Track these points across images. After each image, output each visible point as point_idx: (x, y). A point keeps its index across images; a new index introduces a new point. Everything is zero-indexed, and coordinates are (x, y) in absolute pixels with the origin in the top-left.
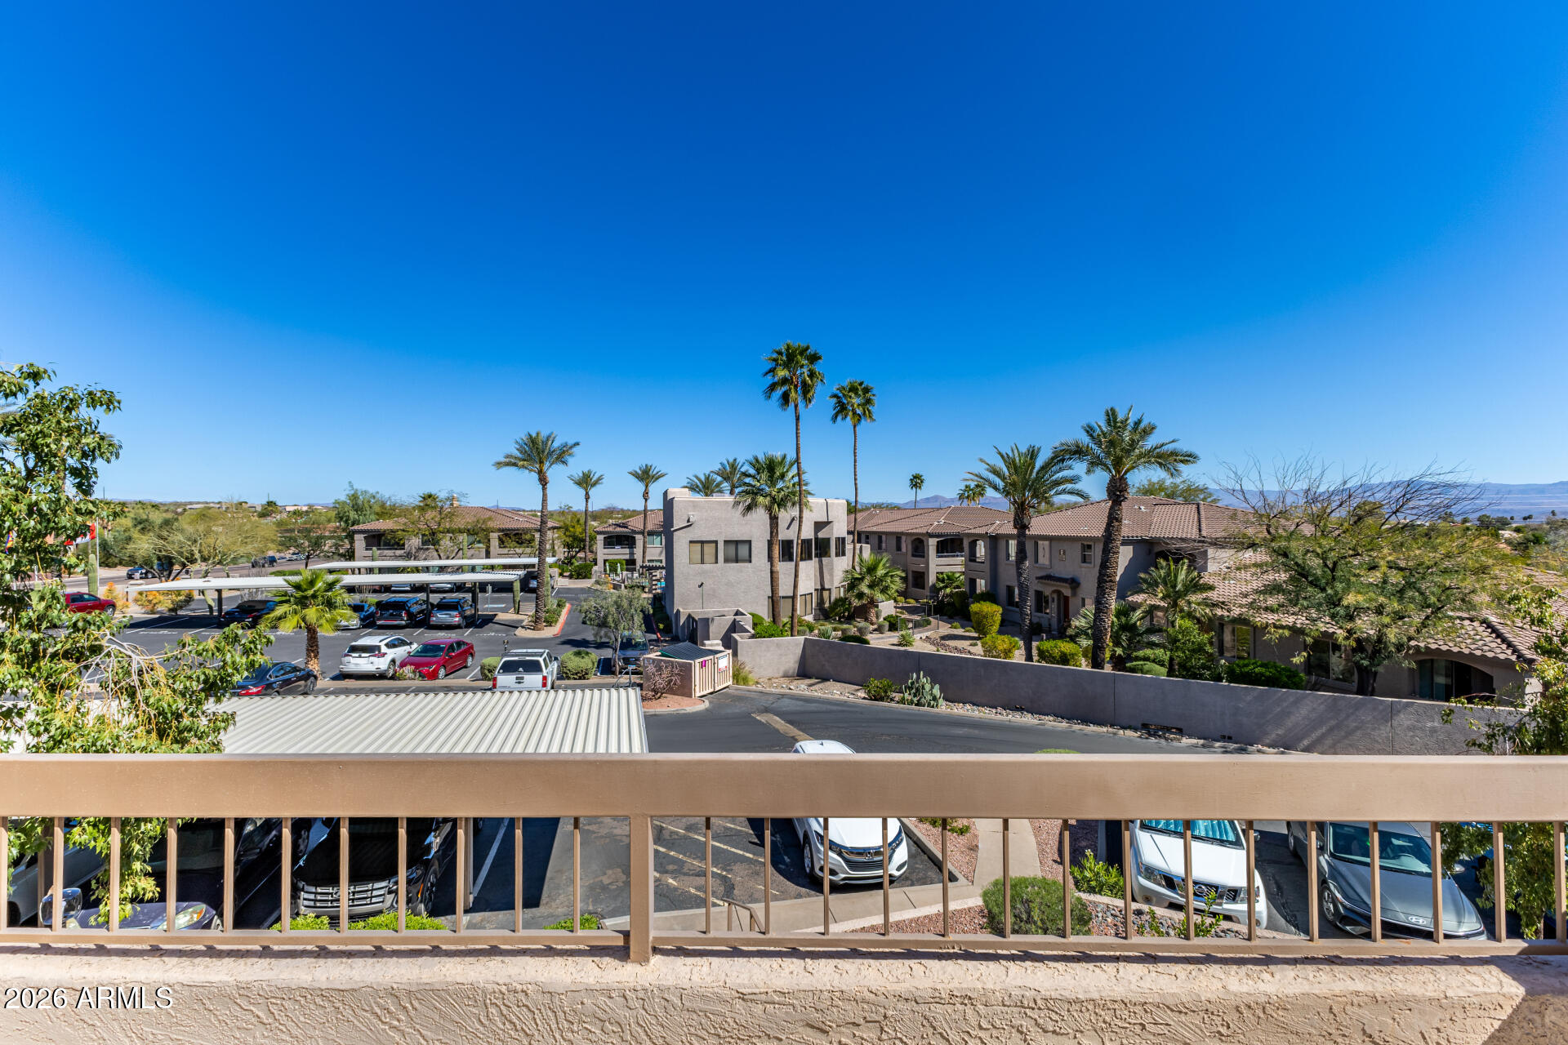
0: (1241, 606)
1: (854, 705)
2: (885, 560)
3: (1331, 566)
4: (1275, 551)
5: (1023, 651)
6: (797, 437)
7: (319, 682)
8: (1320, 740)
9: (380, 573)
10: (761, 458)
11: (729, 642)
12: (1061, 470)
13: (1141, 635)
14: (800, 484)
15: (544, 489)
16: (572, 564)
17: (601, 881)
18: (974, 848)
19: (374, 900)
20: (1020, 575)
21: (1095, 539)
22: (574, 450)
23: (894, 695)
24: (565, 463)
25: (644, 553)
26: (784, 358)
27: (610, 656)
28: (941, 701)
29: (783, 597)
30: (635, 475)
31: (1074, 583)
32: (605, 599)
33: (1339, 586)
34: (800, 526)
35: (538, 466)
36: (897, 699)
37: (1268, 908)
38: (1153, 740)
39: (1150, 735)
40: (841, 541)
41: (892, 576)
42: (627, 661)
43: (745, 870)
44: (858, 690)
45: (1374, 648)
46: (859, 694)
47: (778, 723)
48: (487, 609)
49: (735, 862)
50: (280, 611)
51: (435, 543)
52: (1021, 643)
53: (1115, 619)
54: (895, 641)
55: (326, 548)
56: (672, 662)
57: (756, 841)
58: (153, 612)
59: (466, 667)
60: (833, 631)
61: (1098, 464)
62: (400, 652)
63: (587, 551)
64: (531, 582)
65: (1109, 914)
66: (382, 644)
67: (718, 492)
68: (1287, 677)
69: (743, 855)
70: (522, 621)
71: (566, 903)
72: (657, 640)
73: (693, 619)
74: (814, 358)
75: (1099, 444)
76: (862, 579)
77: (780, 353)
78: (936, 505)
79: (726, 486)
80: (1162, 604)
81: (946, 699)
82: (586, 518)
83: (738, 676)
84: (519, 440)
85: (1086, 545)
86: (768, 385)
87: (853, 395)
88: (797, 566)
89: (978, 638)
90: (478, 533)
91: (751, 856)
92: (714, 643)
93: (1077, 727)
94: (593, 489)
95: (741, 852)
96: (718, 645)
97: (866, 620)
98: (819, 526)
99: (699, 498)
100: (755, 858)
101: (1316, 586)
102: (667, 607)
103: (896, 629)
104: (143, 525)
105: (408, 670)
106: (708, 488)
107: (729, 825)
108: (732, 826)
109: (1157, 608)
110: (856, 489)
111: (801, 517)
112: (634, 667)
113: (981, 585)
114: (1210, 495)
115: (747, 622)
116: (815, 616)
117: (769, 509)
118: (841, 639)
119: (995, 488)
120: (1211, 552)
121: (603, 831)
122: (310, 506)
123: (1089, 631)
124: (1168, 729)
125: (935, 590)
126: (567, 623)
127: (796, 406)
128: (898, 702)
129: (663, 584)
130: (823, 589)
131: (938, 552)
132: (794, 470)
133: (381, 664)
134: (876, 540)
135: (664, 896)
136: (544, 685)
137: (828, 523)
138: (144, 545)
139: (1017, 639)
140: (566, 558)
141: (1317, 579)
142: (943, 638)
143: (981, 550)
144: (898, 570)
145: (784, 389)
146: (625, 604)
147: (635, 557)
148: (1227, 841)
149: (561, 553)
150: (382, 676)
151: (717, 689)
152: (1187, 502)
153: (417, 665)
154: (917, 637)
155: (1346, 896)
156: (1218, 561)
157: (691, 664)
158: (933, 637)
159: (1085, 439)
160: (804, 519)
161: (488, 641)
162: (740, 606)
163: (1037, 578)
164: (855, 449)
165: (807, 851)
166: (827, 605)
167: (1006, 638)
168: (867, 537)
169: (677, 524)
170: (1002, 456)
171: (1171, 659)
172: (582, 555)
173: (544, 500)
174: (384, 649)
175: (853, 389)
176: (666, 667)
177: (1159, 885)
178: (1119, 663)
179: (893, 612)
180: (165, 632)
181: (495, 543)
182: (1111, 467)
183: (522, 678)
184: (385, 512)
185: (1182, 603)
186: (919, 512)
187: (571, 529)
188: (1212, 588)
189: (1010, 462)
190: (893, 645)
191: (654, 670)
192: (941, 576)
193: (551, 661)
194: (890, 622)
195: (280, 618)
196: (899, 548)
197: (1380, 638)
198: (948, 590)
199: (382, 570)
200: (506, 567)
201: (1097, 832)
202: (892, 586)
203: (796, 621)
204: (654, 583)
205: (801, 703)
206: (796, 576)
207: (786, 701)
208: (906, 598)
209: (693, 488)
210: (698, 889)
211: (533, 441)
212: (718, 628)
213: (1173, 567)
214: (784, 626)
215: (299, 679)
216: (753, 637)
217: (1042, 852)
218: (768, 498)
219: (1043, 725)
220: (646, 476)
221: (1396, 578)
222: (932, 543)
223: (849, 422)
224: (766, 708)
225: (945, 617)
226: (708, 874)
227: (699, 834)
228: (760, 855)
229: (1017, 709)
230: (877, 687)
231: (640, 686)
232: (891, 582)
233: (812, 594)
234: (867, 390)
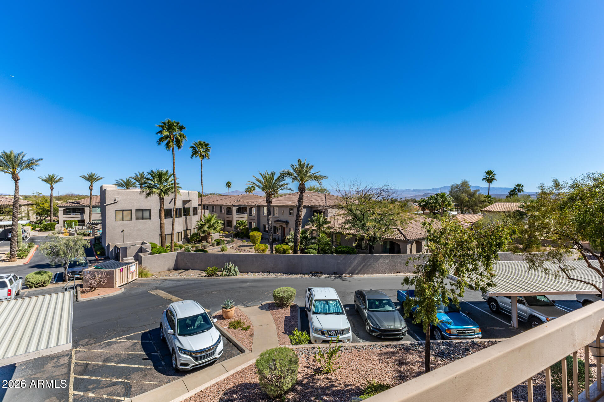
0: (339, 228)
1: (201, 280)
2: (214, 217)
3: (363, 214)
4: (348, 209)
5: (269, 250)
6: (173, 163)
8: (360, 270)
10: (155, 171)
11: (137, 258)
12: (283, 180)
13: (309, 240)
14: (175, 184)
15: (16, 183)
16: (42, 223)
18: (252, 335)
20: (268, 220)
21: (294, 206)
22: (39, 162)
23: (218, 273)
24: (32, 169)
25: (90, 216)
26: (167, 127)
27: (63, 271)
28: (238, 273)
29: (167, 234)
30: (84, 177)
31: (287, 223)
32: (58, 242)
33: (365, 220)
34: (175, 203)
35: (11, 170)
36: (220, 274)
37: (352, 334)
38: (314, 277)
39: (313, 275)
40: (195, 209)
41: (218, 223)
42: (73, 273)
43: (139, 375)
44: (202, 272)
45: (373, 239)
46: (203, 274)
47: (163, 294)
49: (133, 373)
52: (269, 246)
53: (301, 235)
54: (219, 249)
56: (102, 271)
57: (147, 357)
60: (191, 248)
61: (295, 179)
63: (52, 216)
65: (303, 352)
67: (134, 187)
68: (352, 251)
69: (138, 368)
72: (96, 260)
73: (118, 248)
74: (182, 128)
75: (296, 172)
76: (205, 224)
77: (164, 124)
78: (237, 194)
79: (138, 184)
80: (315, 229)
81: (240, 272)
82: (51, 199)
83: (141, 274)
85: (291, 208)
86: (159, 138)
87: (200, 147)
88: (173, 220)
89: (253, 246)
91: (143, 366)
92: (130, 259)
93: (289, 276)
94: (56, 184)
95: (137, 366)
96: (131, 259)
97: (207, 242)
98: (185, 202)
99: (122, 190)
100: (146, 367)
101: (359, 220)
102: (103, 243)
103: (220, 245)
106: (128, 185)
107: (131, 353)
108: (133, 353)
109: (313, 230)
110: (202, 187)
111: (175, 199)
112: (78, 276)
113: (254, 225)
114: (328, 191)
115: (148, 248)
116: (183, 242)
117: (159, 195)
118: (195, 251)
119: (259, 187)
120: (329, 210)
123: (293, 240)
124: (318, 273)
125: (236, 228)
126: (34, 256)
127: (173, 149)
128: (220, 276)
129: (101, 232)
130: (187, 230)
131: (237, 212)
132: (172, 178)
134: (212, 208)
136: (9, 294)
137: (189, 201)
139: (267, 245)
140: (38, 221)
141: (359, 218)
142: (239, 247)
143: (254, 211)
144: (221, 220)
145: (167, 141)
146: (72, 244)
147: (84, 218)
148: (340, 313)
149: (34, 218)
151: (129, 281)
152: (322, 194)
154: (228, 247)
155: (372, 324)
156: (332, 213)
157: (113, 271)
158: (235, 247)
159: (291, 170)
160: (177, 200)
162: (145, 240)
163: (274, 221)
164: (201, 170)
165: (174, 357)
166: (189, 236)
167: (263, 245)
168: (207, 207)
169: (108, 201)
170: (261, 175)
171: (319, 248)
172: (49, 218)
175: (201, 144)
176: (98, 274)
177: (319, 334)
178: (302, 251)
179: (218, 237)
182: (300, 180)
185: (322, 228)
186: (229, 197)
187: (41, 205)
188: (330, 222)
189: (264, 177)
190: (219, 251)
191: (90, 276)
192: (238, 222)
193: (15, 280)
194: (217, 242)
196: (221, 211)
197: (375, 237)
198: (241, 227)
202: (218, 227)
203: (173, 245)
204: (95, 231)
205: (175, 282)
206: (173, 225)
207: (167, 282)
208: (224, 232)
209: (119, 185)
210: (108, 394)
211: (7, 156)
212: (131, 252)
213: (319, 216)
214: (167, 247)
216: (151, 254)
217: (278, 330)
218: (159, 190)
219: (277, 277)
220: (91, 178)
221: (378, 217)
222: (235, 209)
223: (199, 158)
224: (156, 287)
225: (240, 238)
226: (117, 383)
227: (112, 362)
228: (148, 365)
229: (268, 272)
230: (211, 270)
231: (81, 286)
232: (218, 225)
233: (181, 232)
234: (206, 145)
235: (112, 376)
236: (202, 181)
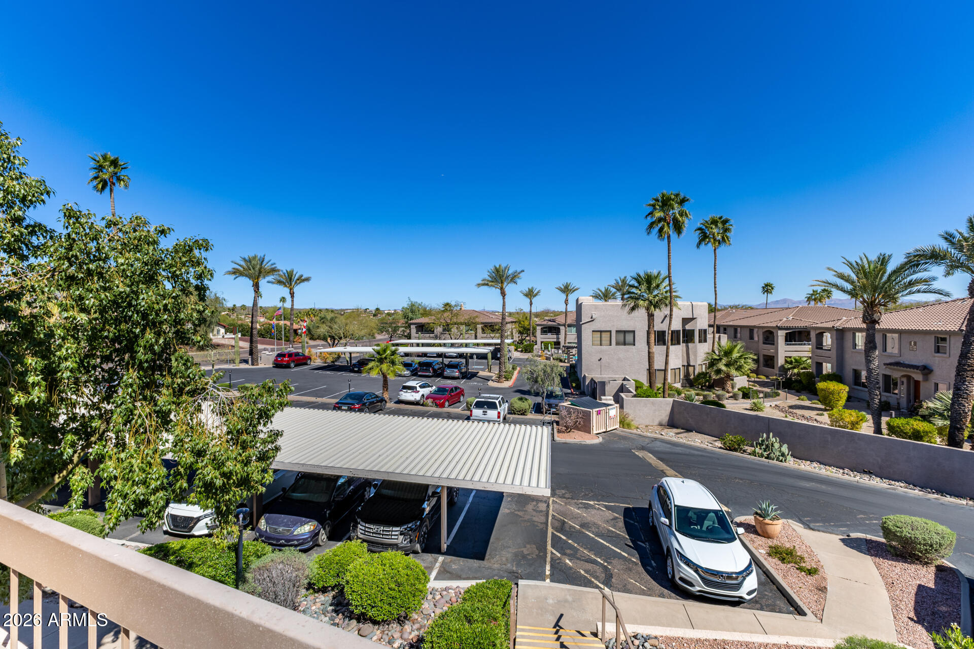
1: (712, 452)
2: (739, 346)
5: (871, 423)
6: (669, 258)
7: (387, 404)
9: (422, 346)
10: (642, 275)
11: (618, 399)
12: (915, 272)
14: (670, 291)
15: (504, 298)
16: (523, 344)
17: (522, 551)
18: (822, 589)
19: (393, 537)
20: (868, 361)
21: (952, 333)
22: (521, 275)
23: (746, 448)
24: (515, 283)
25: (565, 338)
26: (660, 204)
27: (541, 402)
28: (789, 457)
29: (658, 370)
30: (560, 289)
31: (926, 370)
32: (537, 366)
34: (670, 321)
35: (500, 285)
36: (749, 451)
40: (703, 334)
41: (745, 358)
42: (550, 406)
43: (621, 565)
44: (716, 441)
46: (716, 444)
47: (651, 459)
48: (473, 369)
49: (614, 558)
50: (371, 365)
51: (449, 330)
52: (869, 417)
54: (748, 406)
55: (399, 333)
56: (578, 409)
57: (631, 544)
58: (326, 363)
59: (460, 402)
60: (696, 396)
61: (958, 267)
62: (426, 391)
63: (531, 336)
64: (497, 354)
66: (418, 386)
67: (613, 298)
69: (620, 553)
70: (492, 377)
71: (499, 562)
72: (572, 394)
73: (595, 382)
74: (682, 202)
75: (961, 249)
76: (721, 359)
77: (657, 200)
78: (786, 306)
79: (618, 294)
81: (793, 456)
82: (530, 316)
83: (622, 422)
84: (490, 271)
85: (941, 337)
86: (648, 224)
87: (714, 227)
88: (668, 349)
89: (825, 410)
90: (471, 325)
91: (626, 555)
92: (608, 399)
93: (931, 496)
94: (535, 298)
95: (619, 551)
96: (610, 399)
97: (723, 389)
98: (685, 321)
99: (600, 303)
100: (629, 557)
102: (578, 373)
103: (749, 398)
104: (323, 320)
105: (429, 401)
106: (607, 297)
107: (611, 528)
108: (613, 530)
110: (716, 294)
111: (671, 315)
112: (554, 410)
113: (827, 368)
115: (631, 386)
116: (682, 384)
117: (648, 309)
118: (703, 402)
119: (843, 290)
121: (527, 517)
122: (395, 310)
123: (946, 413)
125: (783, 370)
126: (517, 379)
127: (669, 237)
128: (750, 454)
129: (577, 358)
130: (689, 365)
131: (786, 341)
132: (667, 282)
133: (416, 397)
134: (733, 332)
135: (563, 571)
136: (499, 417)
137: (693, 319)
138: (323, 330)
139: (864, 413)
140: (519, 340)
142: (791, 407)
143: (828, 340)
144: (751, 353)
145: (660, 225)
146: (549, 370)
147: (560, 340)
149: (517, 337)
150: (416, 403)
151: (608, 429)
153: (434, 399)
154: (767, 404)
157: (590, 412)
158: (781, 406)
159: (944, 245)
160: (674, 316)
161: (473, 387)
162: (627, 375)
163: (885, 364)
164: (715, 266)
165: (669, 562)
166: (692, 377)
167: (853, 413)
168: (725, 329)
169: (585, 319)
170: (851, 265)
172: (528, 338)
173: (504, 305)
174: (418, 389)
175: (714, 222)
176: (574, 412)
179: (746, 384)
180: (328, 373)
181: (479, 331)
183: (486, 412)
184: (426, 313)
186: (770, 311)
187: (522, 323)
189: (858, 269)
190: (746, 409)
191: (566, 413)
192: (789, 360)
193: (503, 403)
194: (743, 392)
195: (370, 369)
196: (752, 338)
198: (796, 371)
199: (423, 345)
200: (485, 345)
201: (959, 600)
202: (745, 365)
203: (667, 387)
204: (571, 357)
205: (669, 446)
206: (667, 356)
207: (658, 444)
208: (757, 375)
209: (596, 297)
210: (586, 571)
211: (497, 270)
212: (611, 388)
214: (658, 390)
215: (378, 402)
216: (635, 396)
217: (896, 607)
218: (647, 302)
219: (894, 489)
220: (567, 290)
222: (781, 334)
223: (710, 247)
224: (643, 446)
225: (794, 391)
226: (594, 562)
227: (590, 531)
228: (633, 556)
229: (865, 472)
230: (732, 441)
231: (558, 423)
232: (745, 363)
233: (680, 368)
234: (725, 222)
235: (590, 550)
236: (715, 284)
